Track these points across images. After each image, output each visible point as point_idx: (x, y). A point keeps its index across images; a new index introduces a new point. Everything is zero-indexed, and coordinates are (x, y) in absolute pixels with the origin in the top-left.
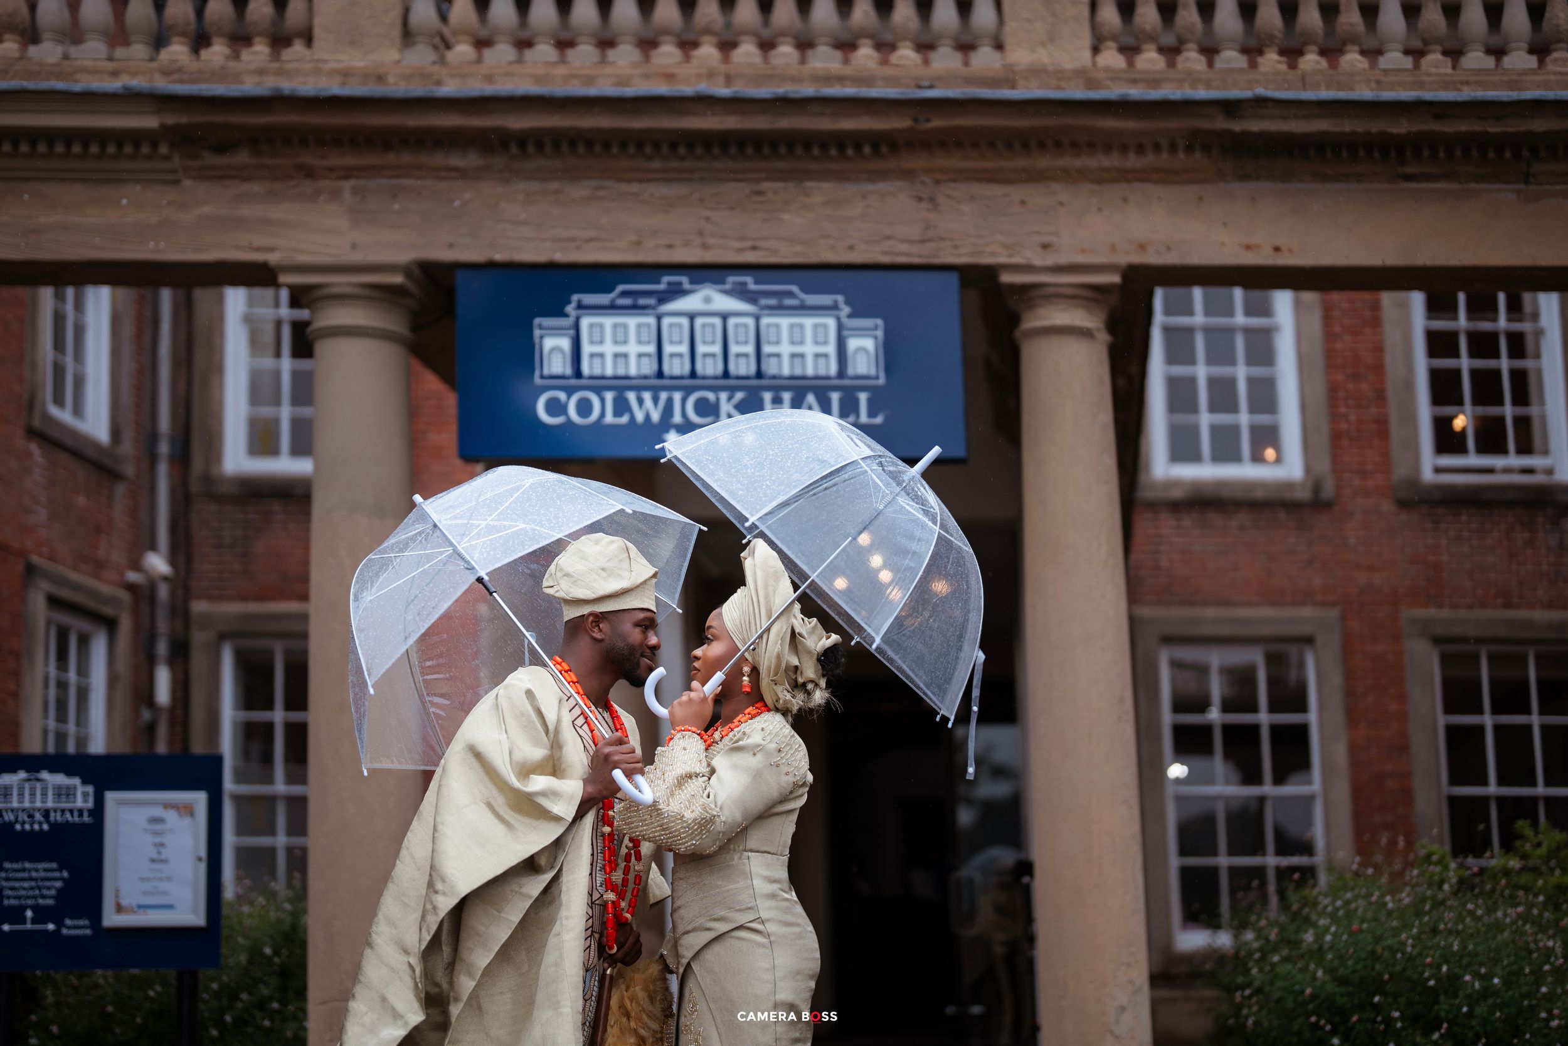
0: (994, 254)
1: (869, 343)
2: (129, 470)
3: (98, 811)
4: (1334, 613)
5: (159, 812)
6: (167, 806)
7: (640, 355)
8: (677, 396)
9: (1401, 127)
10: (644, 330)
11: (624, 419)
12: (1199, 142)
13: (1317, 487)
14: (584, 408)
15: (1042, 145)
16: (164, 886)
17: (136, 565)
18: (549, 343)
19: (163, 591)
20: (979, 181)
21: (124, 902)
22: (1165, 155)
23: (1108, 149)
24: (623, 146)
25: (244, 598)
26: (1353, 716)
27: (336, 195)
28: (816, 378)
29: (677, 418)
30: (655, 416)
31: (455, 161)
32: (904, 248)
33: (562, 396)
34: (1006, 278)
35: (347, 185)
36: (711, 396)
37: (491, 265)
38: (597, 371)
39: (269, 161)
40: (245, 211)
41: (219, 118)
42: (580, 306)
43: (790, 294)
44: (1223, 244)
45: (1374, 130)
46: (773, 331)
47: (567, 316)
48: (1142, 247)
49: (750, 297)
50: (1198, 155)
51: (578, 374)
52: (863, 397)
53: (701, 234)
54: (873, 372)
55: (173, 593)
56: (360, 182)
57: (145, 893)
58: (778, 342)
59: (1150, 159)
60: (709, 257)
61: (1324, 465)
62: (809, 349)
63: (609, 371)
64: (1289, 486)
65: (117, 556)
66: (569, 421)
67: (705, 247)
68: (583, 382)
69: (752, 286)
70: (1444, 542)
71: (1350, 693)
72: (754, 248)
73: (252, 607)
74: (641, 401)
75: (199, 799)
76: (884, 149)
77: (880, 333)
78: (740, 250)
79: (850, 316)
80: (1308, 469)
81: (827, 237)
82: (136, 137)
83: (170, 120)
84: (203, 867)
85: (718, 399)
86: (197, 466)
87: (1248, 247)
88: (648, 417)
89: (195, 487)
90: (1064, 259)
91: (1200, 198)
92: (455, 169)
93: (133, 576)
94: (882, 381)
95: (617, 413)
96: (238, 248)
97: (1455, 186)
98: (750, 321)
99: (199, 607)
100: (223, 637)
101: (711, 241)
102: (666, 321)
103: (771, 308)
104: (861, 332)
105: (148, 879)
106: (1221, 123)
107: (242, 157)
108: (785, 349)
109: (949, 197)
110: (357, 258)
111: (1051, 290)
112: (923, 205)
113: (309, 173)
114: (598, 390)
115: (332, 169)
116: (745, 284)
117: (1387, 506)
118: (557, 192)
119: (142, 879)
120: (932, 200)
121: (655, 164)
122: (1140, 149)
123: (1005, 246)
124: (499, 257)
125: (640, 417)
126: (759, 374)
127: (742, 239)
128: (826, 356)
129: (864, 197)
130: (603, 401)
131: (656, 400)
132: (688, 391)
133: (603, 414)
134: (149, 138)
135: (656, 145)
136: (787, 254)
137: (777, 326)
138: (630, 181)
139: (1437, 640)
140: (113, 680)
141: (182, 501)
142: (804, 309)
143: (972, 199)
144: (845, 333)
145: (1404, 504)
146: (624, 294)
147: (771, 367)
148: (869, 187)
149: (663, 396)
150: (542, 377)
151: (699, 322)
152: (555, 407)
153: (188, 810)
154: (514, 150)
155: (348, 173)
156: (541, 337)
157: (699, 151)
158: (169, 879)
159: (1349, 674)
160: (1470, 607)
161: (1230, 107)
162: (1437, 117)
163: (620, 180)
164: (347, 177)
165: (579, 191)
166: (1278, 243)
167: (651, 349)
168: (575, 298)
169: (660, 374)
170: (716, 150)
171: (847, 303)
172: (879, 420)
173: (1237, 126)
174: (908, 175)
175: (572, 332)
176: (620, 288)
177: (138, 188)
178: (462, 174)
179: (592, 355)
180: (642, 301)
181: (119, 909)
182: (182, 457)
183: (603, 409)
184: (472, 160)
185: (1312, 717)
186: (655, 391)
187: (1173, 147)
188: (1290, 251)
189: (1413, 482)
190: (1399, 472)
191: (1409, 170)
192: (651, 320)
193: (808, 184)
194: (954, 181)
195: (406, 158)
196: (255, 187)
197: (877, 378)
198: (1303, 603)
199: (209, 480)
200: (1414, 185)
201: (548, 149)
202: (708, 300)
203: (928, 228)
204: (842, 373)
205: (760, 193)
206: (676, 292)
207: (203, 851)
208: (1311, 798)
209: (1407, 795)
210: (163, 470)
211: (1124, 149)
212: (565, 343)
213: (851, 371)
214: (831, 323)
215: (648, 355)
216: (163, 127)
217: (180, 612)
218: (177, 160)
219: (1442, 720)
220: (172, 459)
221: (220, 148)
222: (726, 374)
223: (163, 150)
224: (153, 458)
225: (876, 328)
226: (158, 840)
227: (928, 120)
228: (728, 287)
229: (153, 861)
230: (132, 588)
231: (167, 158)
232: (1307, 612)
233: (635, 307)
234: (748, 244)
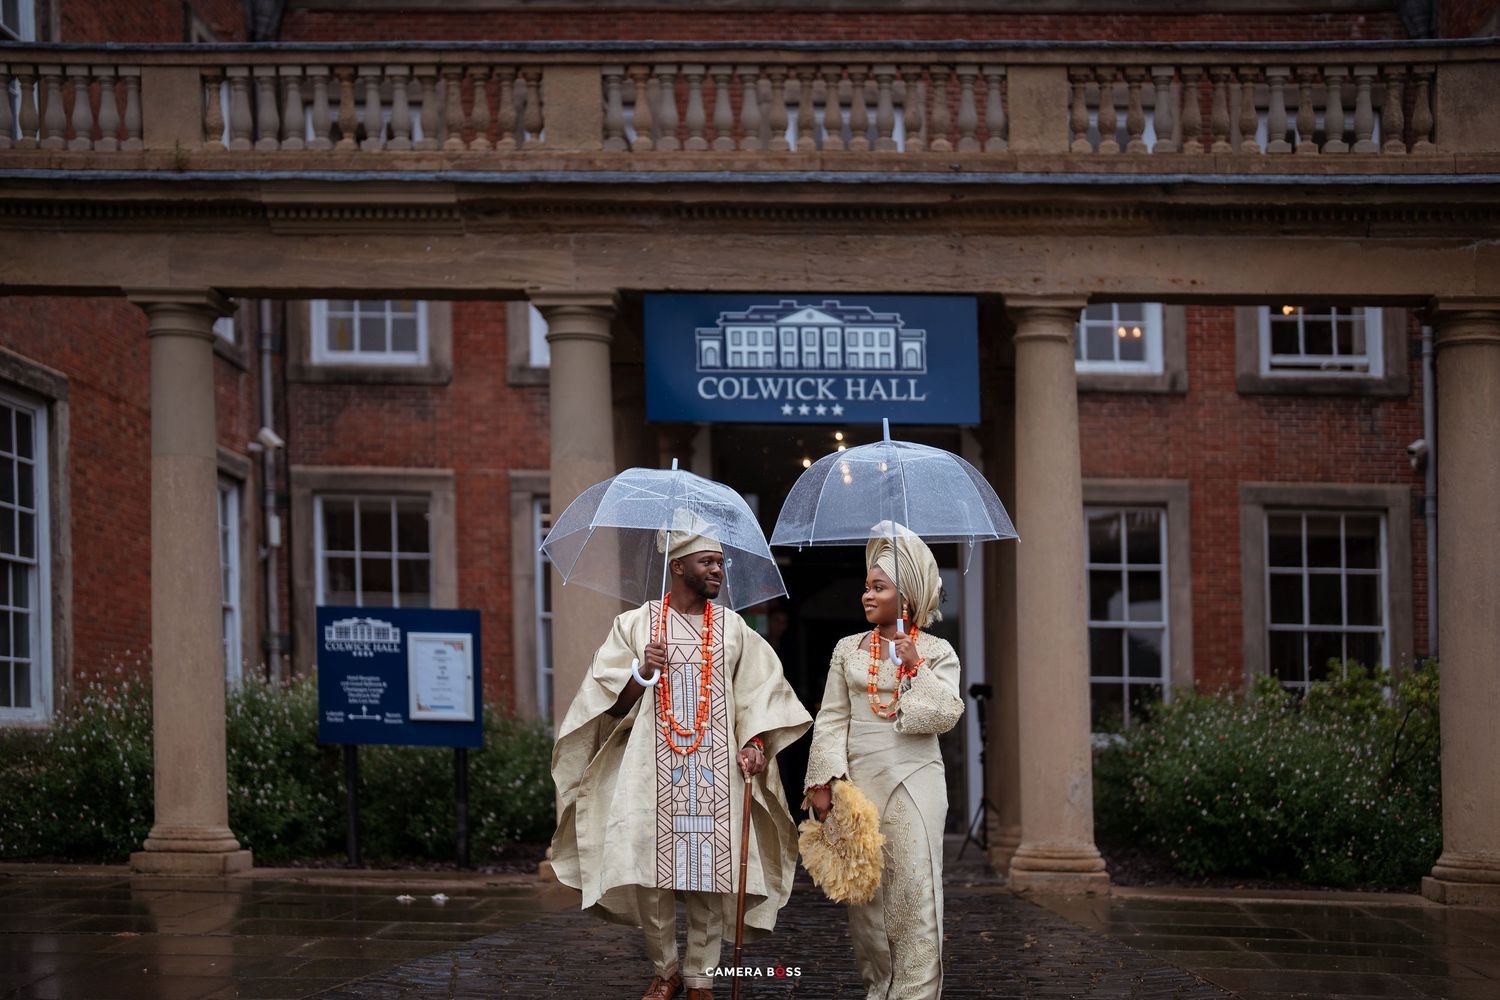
0: (1001, 285)
1: (916, 346)
2: (247, 364)
3: (403, 645)
4: (1185, 483)
5: (442, 647)
6: (447, 643)
7: (765, 353)
8: (790, 381)
9: (1283, 201)
10: (768, 336)
11: (755, 396)
12: (1144, 210)
13: (1174, 382)
14: (729, 388)
15: (1036, 212)
16: (447, 694)
17: (254, 437)
18: (706, 344)
19: (270, 457)
20: (992, 234)
21: (423, 704)
22: (1120, 218)
23: (1081, 213)
24: (757, 212)
25: (330, 463)
26: (1196, 568)
27: (565, 243)
28: (882, 369)
29: (790, 396)
30: (776, 394)
31: (644, 221)
32: (940, 281)
33: (714, 380)
34: (1010, 303)
35: (572, 237)
36: (812, 381)
37: (668, 291)
38: (737, 364)
39: (521, 221)
40: (507, 255)
41: (494, 196)
42: (726, 320)
43: (865, 312)
44: (1157, 279)
45: (1265, 203)
46: (853, 336)
47: (717, 326)
48: (1101, 281)
49: (838, 314)
50: (1142, 218)
51: (725, 365)
52: (912, 382)
53: (806, 271)
54: (919, 366)
55: (277, 458)
56: (581, 235)
57: (435, 699)
58: (856, 345)
59: (1109, 220)
60: (811, 287)
61: (1180, 363)
62: (877, 349)
63: (745, 364)
64: (1152, 379)
65: (243, 432)
66: (719, 396)
67: (809, 279)
68: (729, 371)
69: (839, 307)
70: (1276, 427)
71: (1195, 548)
72: (841, 281)
73: (337, 469)
74: (766, 384)
75: (466, 638)
76: (930, 215)
77: (924, 339)
78: (832, 283)
79: (903, 327)
80: (1166, 366)
81: (889, 273)
82: (439, 208)
83: (464, 197)
84: (470, 683)
85: (817, 383)
86: (292, 359)
87: (1174, 281)
88: (771, 394)
89: (291, 376)
90: (1050, 290)
91: (1142, 247)
92: (643, 227)
93: (253, 447)
94: (925, 372)
95: (751, 392)
96: (503, 280)
97: (1317, 238)
98: (838, 331)
99: (296, 469)
100: (315, 492)
101: (812, 276)
102: (783, 330)
103: (852, 321)
104: (912, 338)
105: (436, 690)
106: (1160, 198)
107: (504, 219)
108: (861, 349)
109: (972, 246)
110: (581, 288)
111: (1041, 311)
112: (955, 251)
113: (548, 229)
114: (738, 377)
115: (563, 227)
116: (835, 305)
117: (1231, 397)
118: (710, 242)
119: (433, 689)
120: (960, 247)
121: (776, 224)
122: (1103, 214)
123: (1010, 280)
124: (672, 287)
125: (765, 394)
126: (844, 366)
127: (834, 274)
128: (888, 354)
129: (915, 246)
130: (741, 384)
131: (776, 383)
132: (797, 377)
133: (741, 393)
134: (449, 208)
135: (778, 212)
136: (864, 285)
137: (856, 334)
138: (758, 234)
139: (1267, 506)
140: (243, 526)
141: (282, 384)
142: (873, 322)
143: (987, 247)
144: (901, 339)
145: (1244, 395)
146: (755, 311)
147: (852, 362)
148: (919, 239)
149: (781, 380)
150: (701, 368)
151: (804, 330)
152: (710, 388)
153: (460, 646)
154: (684, 215)
155: (573, 229)
156: (701, 340)
157: (807, 216)
158: (449, 690)
159: (1194, 533)
160: (1295, 480)
161: (1167, 188)
162: (1308, 194)
163: (752, 234)
164: (572, 232)
165: (725, 241)
166: (1194, 278)
167: (772, 349)
168: (722, 314)
169: (779, 366)
170: (818, 215)
171: (901, 318)
172: (923, 398)
173: (1171, 200)
174: (945, 231)
175: (720, 337)
176: (752, 307)
177: (437, 239)
178: (648, 230)
179: (734, 353)
180: (767, 317)
181: (420, 708)
182: (281, 352)
183: (742, 389)
184: (656, 220)
185: (1164, 567)
186: (775, 377)
187: (1125, 213)
188: (1203, 283)
189: (1253, 378)
190: (1242, 369)
191: (1286, 227)
192: (773, 330)
193: (877, 237)
194: (976, 235)
195: (612, 220)
196: (512, 239)
197: (922, 369)
198: (1160, 476)
199: (301, 369)
200: (1289, 237)
201: (707, 214)
202: (810, 316)
203: (957, 267)
204: (898, 366)
205: (844, 243)
206: (790, 310)
207: (470, 671)
208: (1161, 630)
209: (1238, 630)
210: (267, 360)
211: (1092, 213)
212: (716, 345)
213: (904, 365)
214: (892, 332)
215: (771, 353)
216: (459, 201)
217: (284, 473)
218: (463, 223)
219: (1268, 570)
220: (273, 353)
221: (490, 213)
222: (822, 366)
223: (456, 215)
224: (260, 352)
225: (922, 335)
226: (442, 664)
227: (962, 197)
228: (823, 307)
229: (439, 678)
230: (251, 454)
231: (457, 220)
232: (1162, 482)
233: (762, 321)
234: (838, 278)
